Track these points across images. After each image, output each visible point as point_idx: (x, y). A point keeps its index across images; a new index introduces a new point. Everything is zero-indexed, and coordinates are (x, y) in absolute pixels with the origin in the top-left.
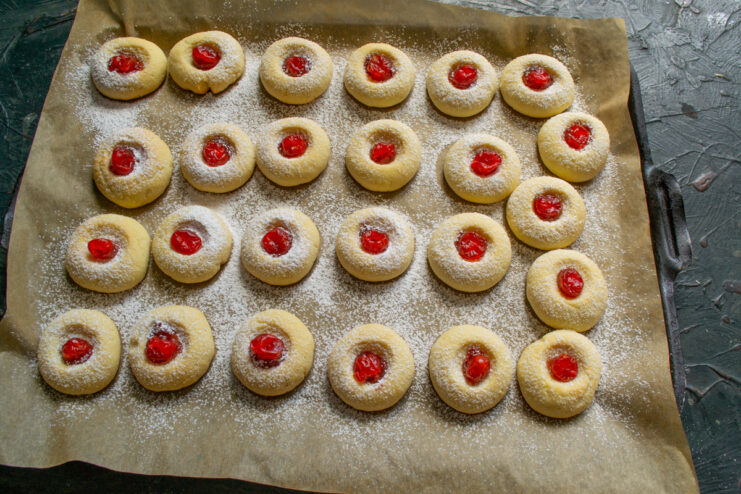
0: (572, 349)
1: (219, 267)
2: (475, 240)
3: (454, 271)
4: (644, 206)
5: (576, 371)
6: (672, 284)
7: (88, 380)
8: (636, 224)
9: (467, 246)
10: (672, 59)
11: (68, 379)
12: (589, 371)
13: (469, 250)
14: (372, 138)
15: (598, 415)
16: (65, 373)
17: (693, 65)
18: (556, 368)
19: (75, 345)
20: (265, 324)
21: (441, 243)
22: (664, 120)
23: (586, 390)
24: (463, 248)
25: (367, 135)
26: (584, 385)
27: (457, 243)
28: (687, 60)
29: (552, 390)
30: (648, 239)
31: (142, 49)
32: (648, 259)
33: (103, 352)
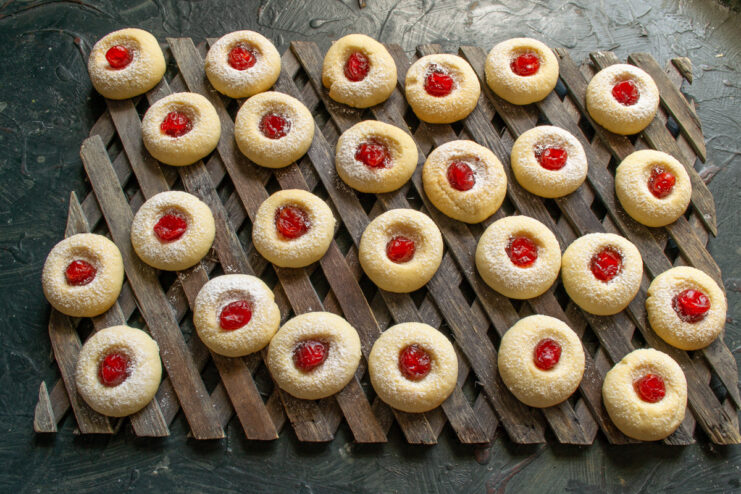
2: (527, 245)
3: (507, 279)
5: (664, 389)
7: (89, 302)
9: (520, 252)
10: (672, 46)
11: (69, 299)
12: (678, 389)
13: (521, 255)
16: (67, 293)
17: (694, 53)
18: (645, 390)
19: (79, 266)
21: (491, 249)
23: (677, 408)
24: (515, 255)
27: (507, 250)
28: (689, 47)
33: (106, 276)
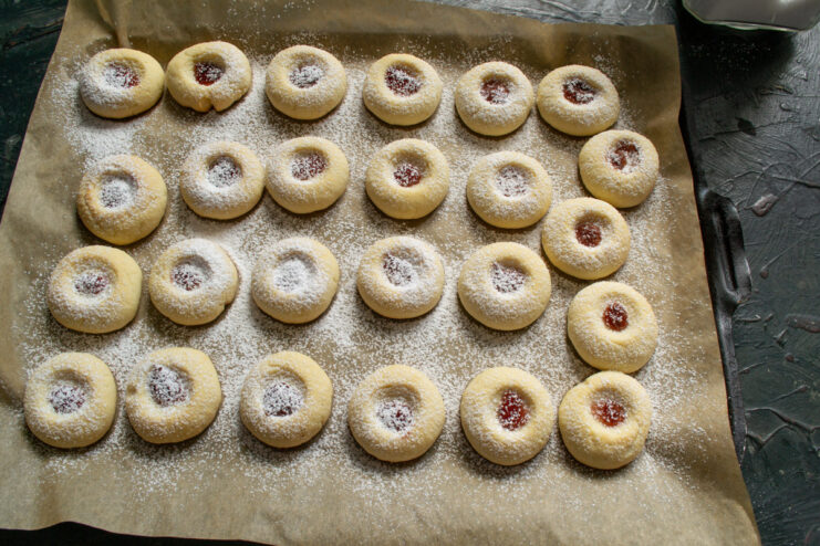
0: (619, 393)
1: (222, 308)
4: (698, 233)
6: (730, 319)
8: (690, 254)
14: (395, 159)
15: (649, 467)
20: (278, 368)
22: (719, 138)
25: (390, 157)
26: (633, 432)
29: (598, 438)
30: (702, 270)
31: (136, 61)
32: (703, 292)
